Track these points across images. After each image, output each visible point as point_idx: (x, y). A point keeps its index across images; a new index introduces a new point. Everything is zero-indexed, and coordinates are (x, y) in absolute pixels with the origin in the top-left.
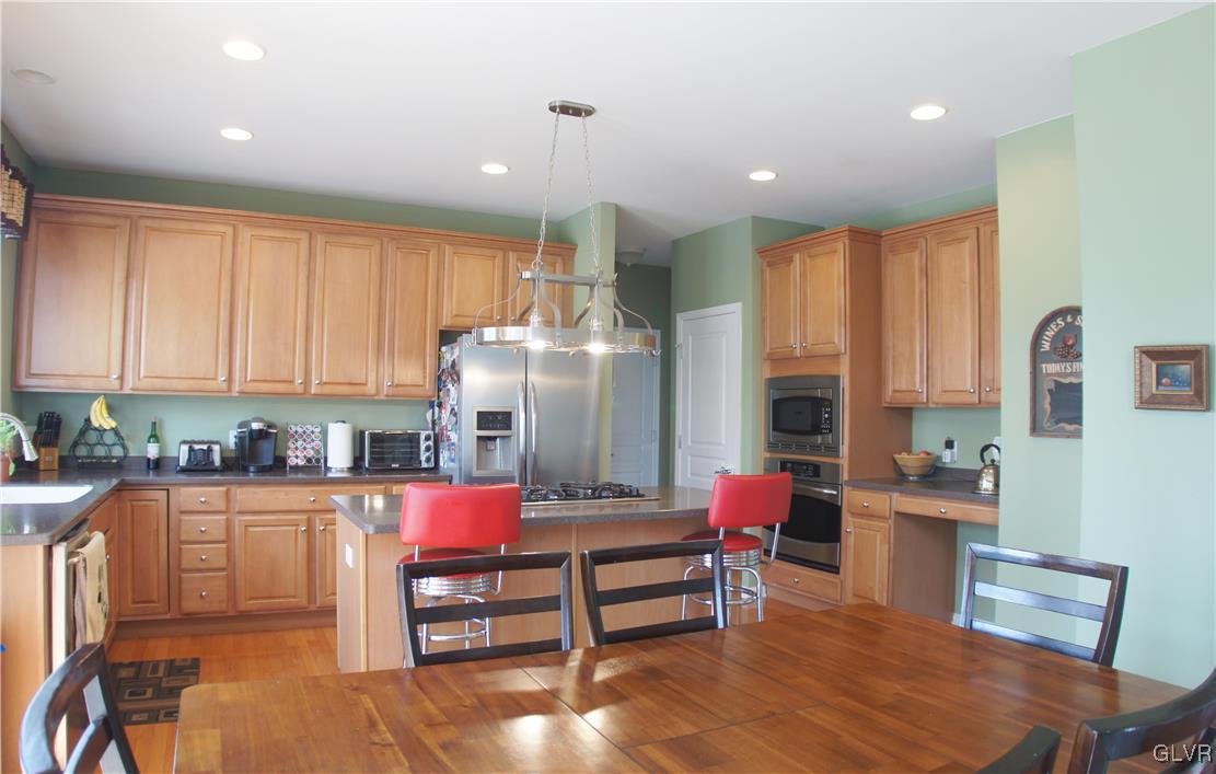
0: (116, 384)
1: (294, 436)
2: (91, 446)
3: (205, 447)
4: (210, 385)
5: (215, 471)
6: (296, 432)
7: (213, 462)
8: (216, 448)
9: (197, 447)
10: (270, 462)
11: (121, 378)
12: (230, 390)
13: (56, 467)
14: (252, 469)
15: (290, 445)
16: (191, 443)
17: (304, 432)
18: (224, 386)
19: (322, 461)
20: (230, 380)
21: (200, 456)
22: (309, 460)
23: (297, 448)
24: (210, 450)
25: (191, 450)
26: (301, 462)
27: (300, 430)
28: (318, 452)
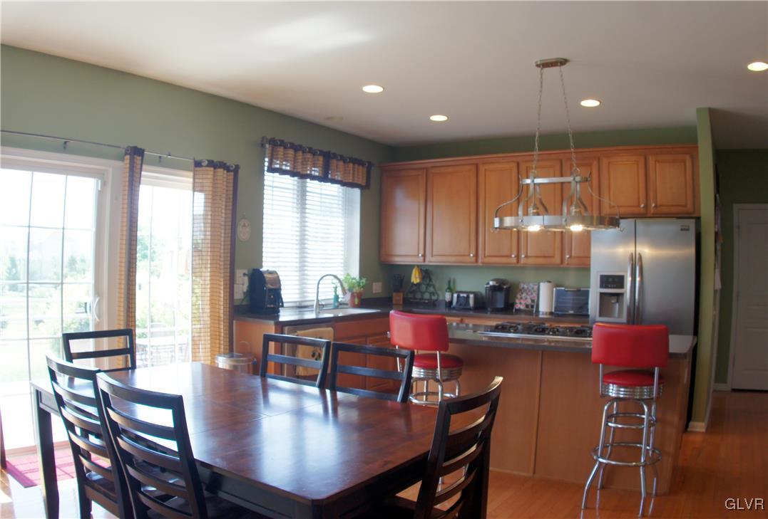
0: (422, 259)
1: (522, 291)
2: (423, 293)
3: (465, 295)
4: (468, 259)
5: (470, 309)
6: (523, 288)
7: (469, 304)
8: (472, 296)
9: (462, 295)
10: (502, 306)
11: (424, 256)
12: (477, 261)
13: (401, 302)
14: (489, 309)
15: (519, 296)
16: (459, 292)
17: (528, 288)
18: (474, 259)
19: (535, 306)
20: (476, 255)
21: (462, 301)
22: (527, 306)
23: (521, 298)
24: (468, 297)
25: (458, 297)
26: (522, 307)
27: (526, 287)
28: (533, 301)
